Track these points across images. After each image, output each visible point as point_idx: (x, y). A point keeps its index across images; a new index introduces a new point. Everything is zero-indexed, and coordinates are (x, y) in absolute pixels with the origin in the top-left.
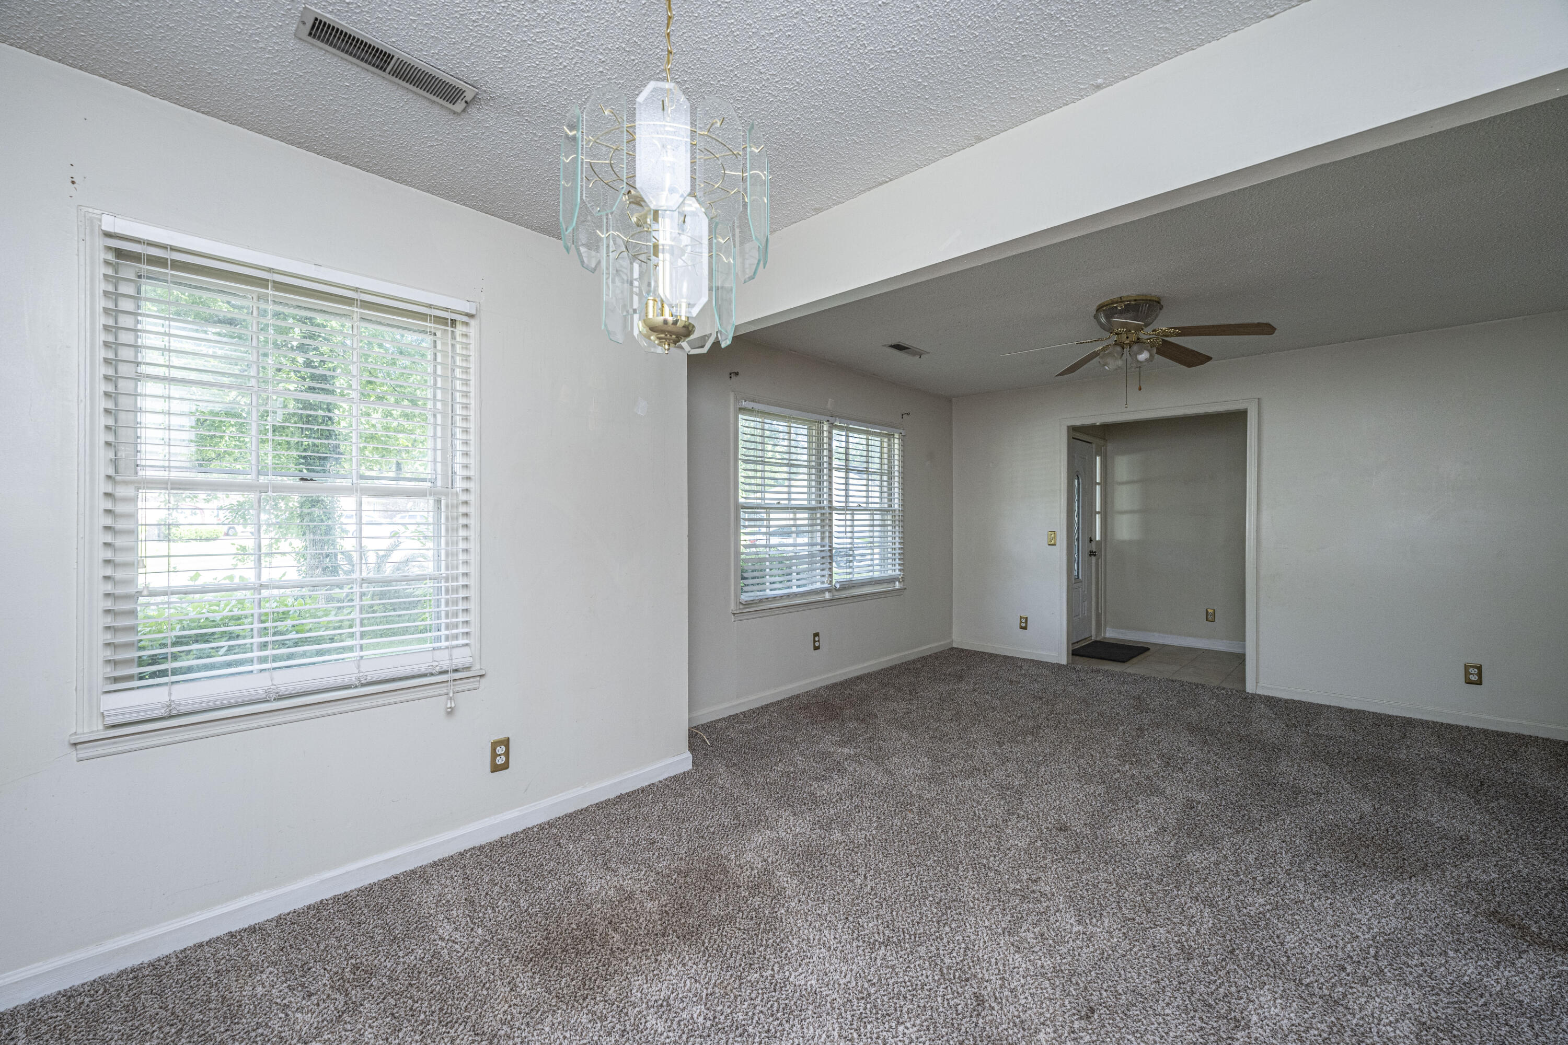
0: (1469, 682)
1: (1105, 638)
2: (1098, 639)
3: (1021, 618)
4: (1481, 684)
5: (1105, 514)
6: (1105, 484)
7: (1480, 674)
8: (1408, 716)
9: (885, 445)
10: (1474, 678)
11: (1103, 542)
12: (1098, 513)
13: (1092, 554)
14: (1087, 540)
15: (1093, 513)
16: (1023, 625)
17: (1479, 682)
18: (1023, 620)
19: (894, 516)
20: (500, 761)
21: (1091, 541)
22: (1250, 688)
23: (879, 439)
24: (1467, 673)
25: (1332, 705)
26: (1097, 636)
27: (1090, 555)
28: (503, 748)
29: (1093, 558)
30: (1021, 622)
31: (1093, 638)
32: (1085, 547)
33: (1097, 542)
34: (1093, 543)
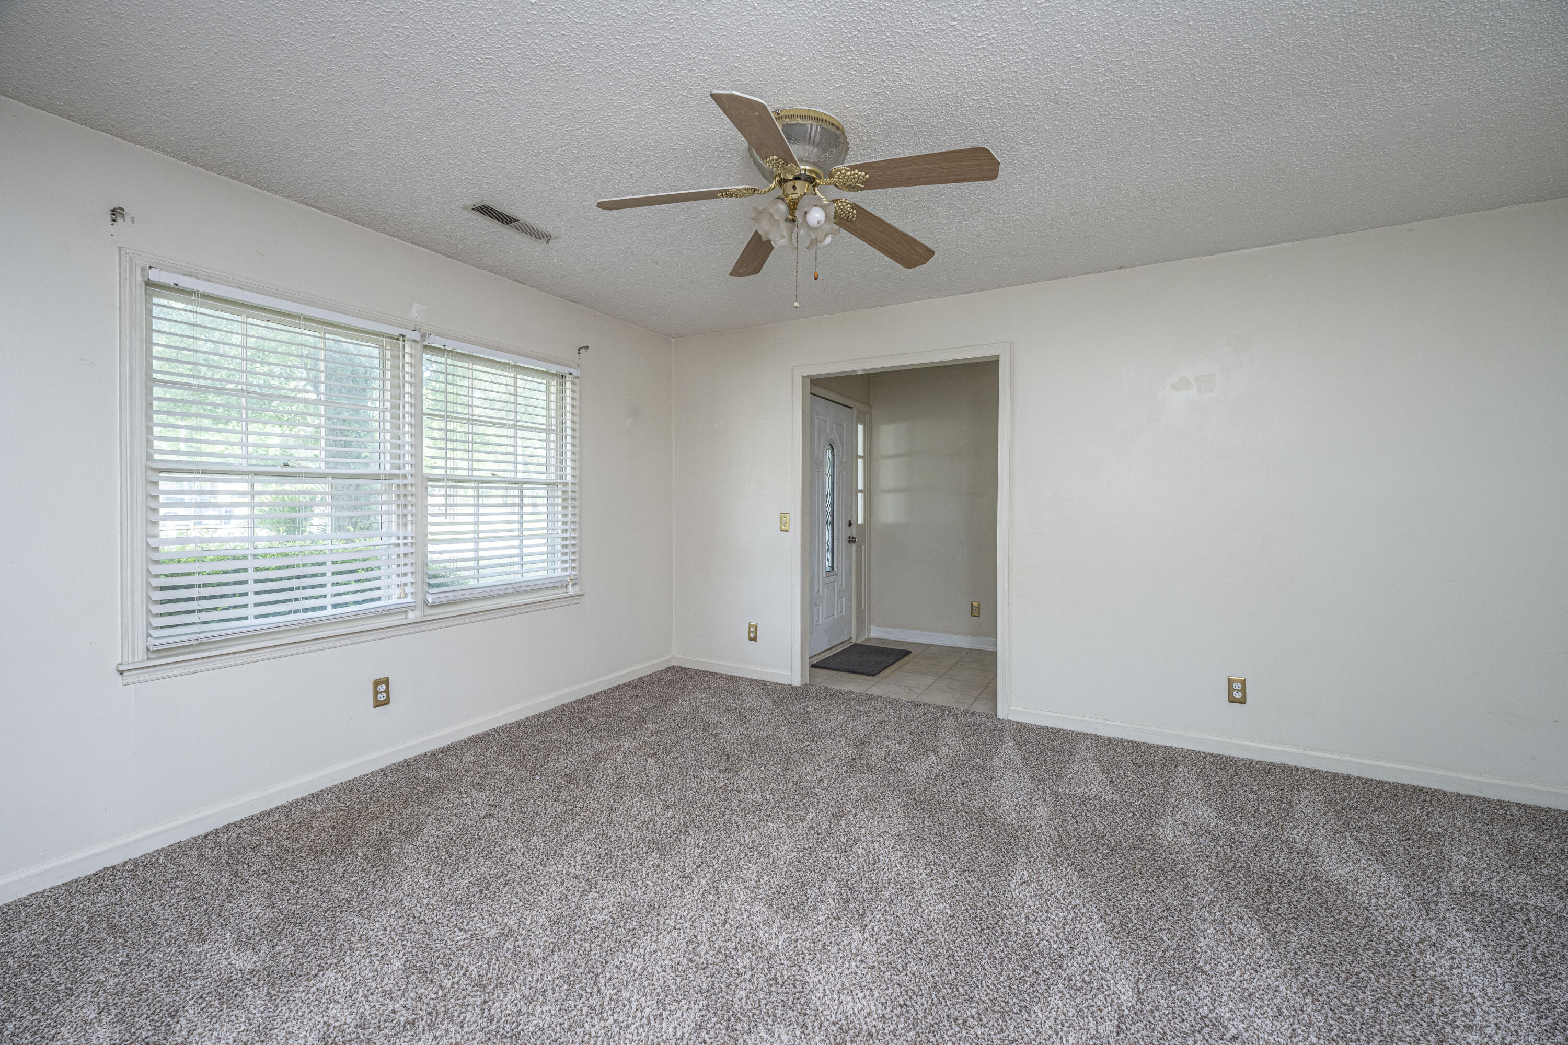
0: (1232, 700)
1: (869, 639)
2: (859, 641)
3: (750, 626)
4: (1244, 703)
5: (869, 492)
6: (869, 458)
7: (1244, 690)
8: (1169, 744)
9: (553, 389)
10: (1237, 695)
11: (867, 527)
12: (861, 491)
13: (851, 540)
14: (845, 524)
15: (853, 491)
16: (752, 635)
17: (1243, 701)
18: (752, 629)
19: (564, 492)
20: (381, 697)
21: (850, 524)
22: (1002, 713)
23: (544, 381)
24: (1231, 690)
25: (1089, 732)
26: (858, 637)
27: (849, 542)
28: (384, 686)
29: (854, 546)
30: (750, 632)
31: (853, 641)
32: (843, 533)
33: (858, 526)
34: (854, 527)
